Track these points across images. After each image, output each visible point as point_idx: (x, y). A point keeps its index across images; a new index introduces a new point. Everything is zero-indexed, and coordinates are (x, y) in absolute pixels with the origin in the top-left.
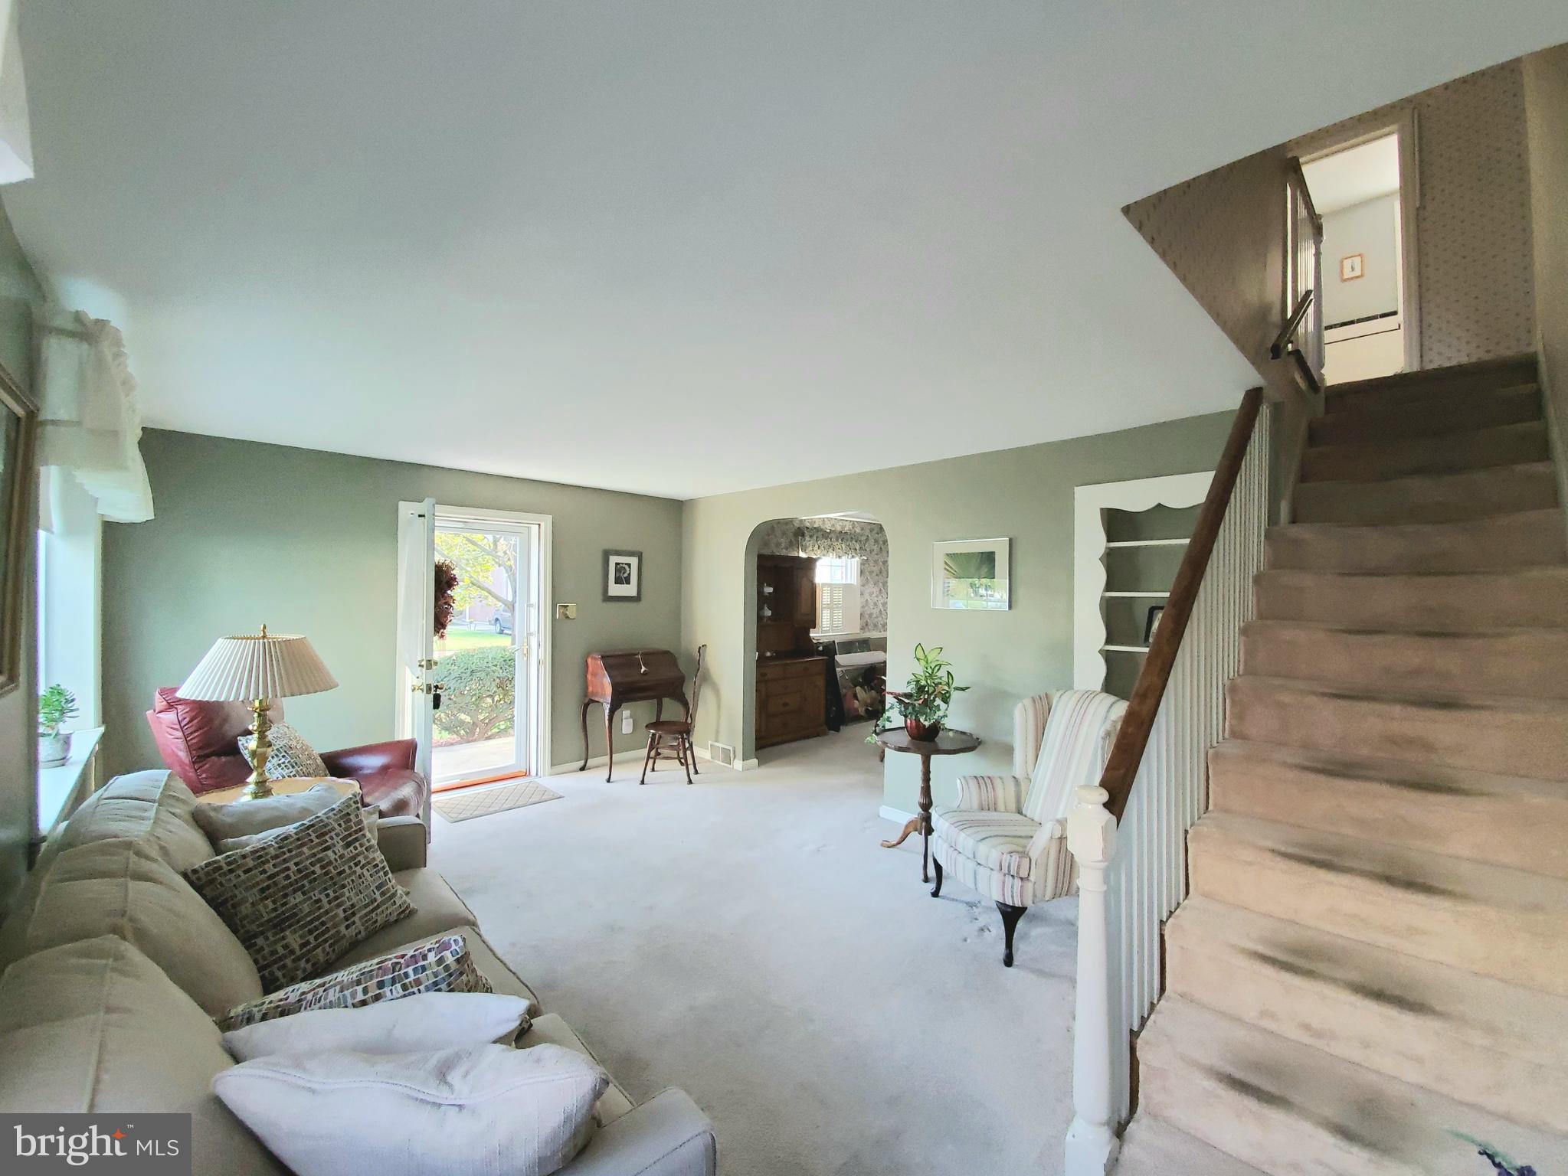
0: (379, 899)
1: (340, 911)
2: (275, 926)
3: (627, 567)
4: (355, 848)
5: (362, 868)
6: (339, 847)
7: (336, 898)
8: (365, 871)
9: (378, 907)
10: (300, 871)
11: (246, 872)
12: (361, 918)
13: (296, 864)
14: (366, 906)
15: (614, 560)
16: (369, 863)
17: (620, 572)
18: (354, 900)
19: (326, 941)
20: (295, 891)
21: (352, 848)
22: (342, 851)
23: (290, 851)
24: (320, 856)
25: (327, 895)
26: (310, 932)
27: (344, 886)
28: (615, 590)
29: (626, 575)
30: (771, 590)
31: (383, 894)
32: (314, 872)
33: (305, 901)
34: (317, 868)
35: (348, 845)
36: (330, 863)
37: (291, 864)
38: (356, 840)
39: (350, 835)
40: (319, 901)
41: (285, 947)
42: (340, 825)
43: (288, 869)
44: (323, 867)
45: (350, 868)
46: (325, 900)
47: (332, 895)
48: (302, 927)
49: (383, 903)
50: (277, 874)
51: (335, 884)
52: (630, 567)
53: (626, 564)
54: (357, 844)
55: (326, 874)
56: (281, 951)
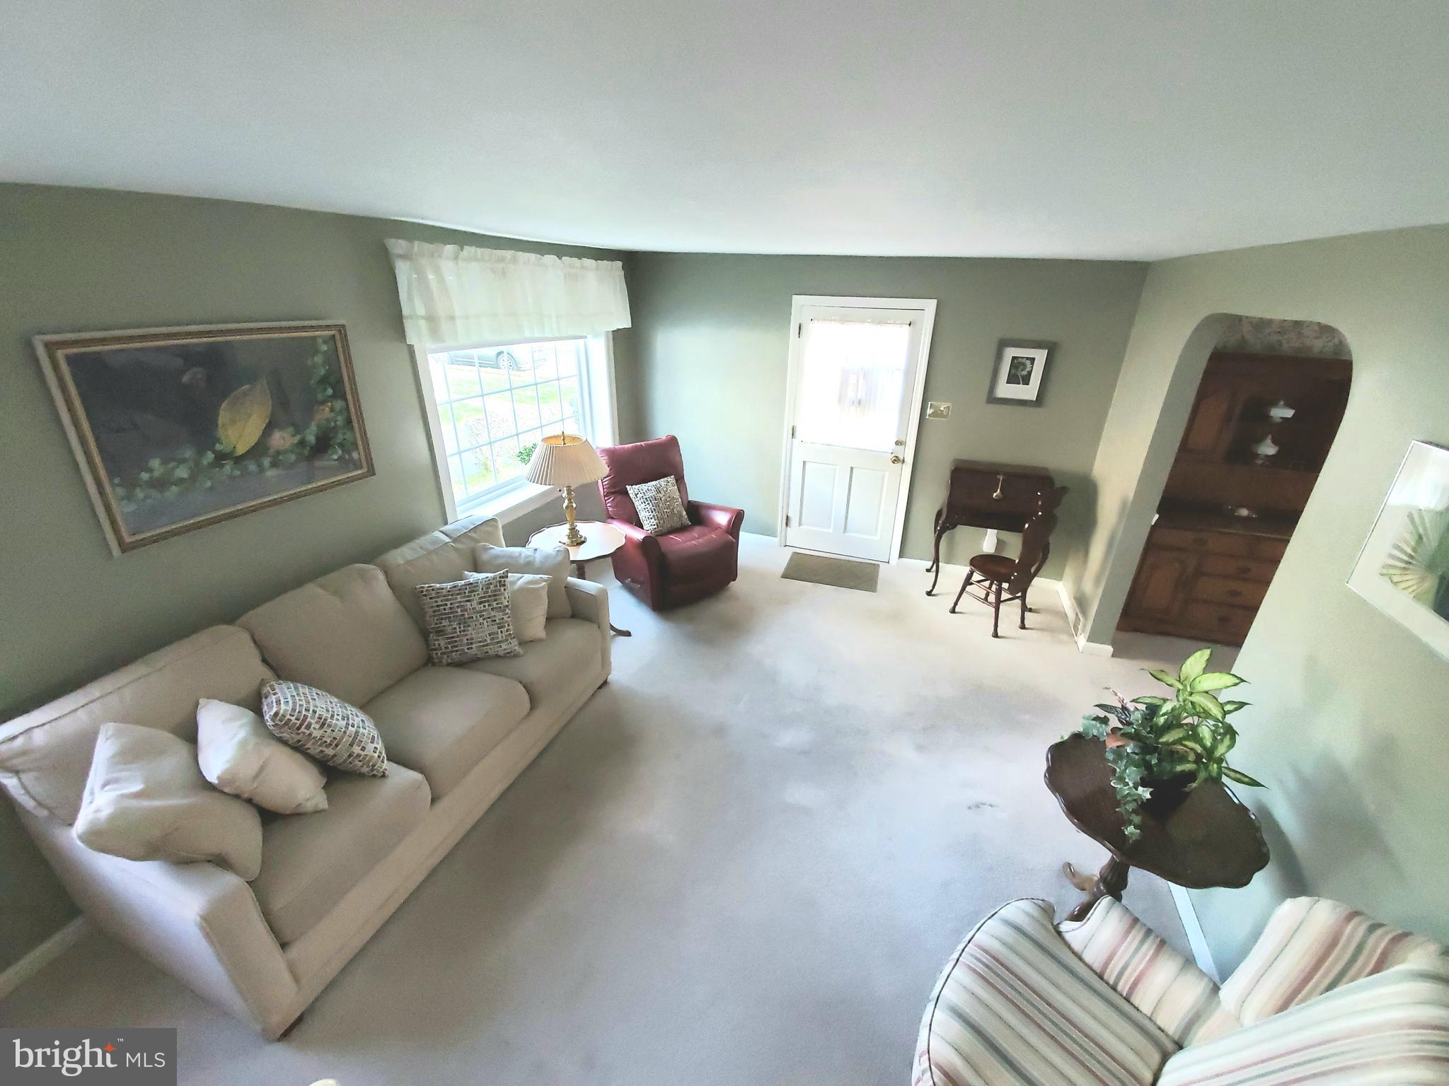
0: (489, 641)
1: (465, 639)
2: (436, 632)
3: (1028, 363)
4: (484, 606)
5: (484, 619)
6: (475, 603)
7: (464, 631)
8: (485, 621)
9: (487, 645)
10: (451, 608)
11: (431, 598)
12: (477, 647)
13: (451, 604)
14: (480, 642)
15: (1010, 353)
16: (489, 618)
17: (1017, 368)
18: (473, 636)
19: (457, 651)
20: (446, 618)
21: (482, 605)
22: (476, 605)
23: (452, 595)
24: (462, 604)
25: (460, 628)
26: (449, 643)
27: (469, 626)
28: (1005, 390)
29: (1025, 373)
30: (1289, 413)
31: (493, 639)
32: (457, 612)
33: (449, 626)
34: (459, 610)
35: (481, 603)
36: (466, 610)
37: (448, 603)
38: (488, 601)
39: (485, 597)
40: (455, 628)
41: (439, 645)
42: (482, 589)
43: (446, 605)
44: (461, 611)
45: (476, 617)
46: (458, 630)
47: (462, 629)
48: (447, 638)
49: (491, 644)
50: (441, 605)
51: (465, 623)
52: (1033, 363)
53: (1027, 358)
54: (486, 604)
55: (463, 615)
56: (437, 646)
